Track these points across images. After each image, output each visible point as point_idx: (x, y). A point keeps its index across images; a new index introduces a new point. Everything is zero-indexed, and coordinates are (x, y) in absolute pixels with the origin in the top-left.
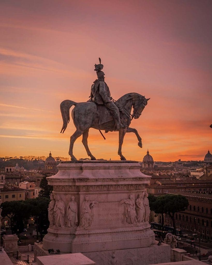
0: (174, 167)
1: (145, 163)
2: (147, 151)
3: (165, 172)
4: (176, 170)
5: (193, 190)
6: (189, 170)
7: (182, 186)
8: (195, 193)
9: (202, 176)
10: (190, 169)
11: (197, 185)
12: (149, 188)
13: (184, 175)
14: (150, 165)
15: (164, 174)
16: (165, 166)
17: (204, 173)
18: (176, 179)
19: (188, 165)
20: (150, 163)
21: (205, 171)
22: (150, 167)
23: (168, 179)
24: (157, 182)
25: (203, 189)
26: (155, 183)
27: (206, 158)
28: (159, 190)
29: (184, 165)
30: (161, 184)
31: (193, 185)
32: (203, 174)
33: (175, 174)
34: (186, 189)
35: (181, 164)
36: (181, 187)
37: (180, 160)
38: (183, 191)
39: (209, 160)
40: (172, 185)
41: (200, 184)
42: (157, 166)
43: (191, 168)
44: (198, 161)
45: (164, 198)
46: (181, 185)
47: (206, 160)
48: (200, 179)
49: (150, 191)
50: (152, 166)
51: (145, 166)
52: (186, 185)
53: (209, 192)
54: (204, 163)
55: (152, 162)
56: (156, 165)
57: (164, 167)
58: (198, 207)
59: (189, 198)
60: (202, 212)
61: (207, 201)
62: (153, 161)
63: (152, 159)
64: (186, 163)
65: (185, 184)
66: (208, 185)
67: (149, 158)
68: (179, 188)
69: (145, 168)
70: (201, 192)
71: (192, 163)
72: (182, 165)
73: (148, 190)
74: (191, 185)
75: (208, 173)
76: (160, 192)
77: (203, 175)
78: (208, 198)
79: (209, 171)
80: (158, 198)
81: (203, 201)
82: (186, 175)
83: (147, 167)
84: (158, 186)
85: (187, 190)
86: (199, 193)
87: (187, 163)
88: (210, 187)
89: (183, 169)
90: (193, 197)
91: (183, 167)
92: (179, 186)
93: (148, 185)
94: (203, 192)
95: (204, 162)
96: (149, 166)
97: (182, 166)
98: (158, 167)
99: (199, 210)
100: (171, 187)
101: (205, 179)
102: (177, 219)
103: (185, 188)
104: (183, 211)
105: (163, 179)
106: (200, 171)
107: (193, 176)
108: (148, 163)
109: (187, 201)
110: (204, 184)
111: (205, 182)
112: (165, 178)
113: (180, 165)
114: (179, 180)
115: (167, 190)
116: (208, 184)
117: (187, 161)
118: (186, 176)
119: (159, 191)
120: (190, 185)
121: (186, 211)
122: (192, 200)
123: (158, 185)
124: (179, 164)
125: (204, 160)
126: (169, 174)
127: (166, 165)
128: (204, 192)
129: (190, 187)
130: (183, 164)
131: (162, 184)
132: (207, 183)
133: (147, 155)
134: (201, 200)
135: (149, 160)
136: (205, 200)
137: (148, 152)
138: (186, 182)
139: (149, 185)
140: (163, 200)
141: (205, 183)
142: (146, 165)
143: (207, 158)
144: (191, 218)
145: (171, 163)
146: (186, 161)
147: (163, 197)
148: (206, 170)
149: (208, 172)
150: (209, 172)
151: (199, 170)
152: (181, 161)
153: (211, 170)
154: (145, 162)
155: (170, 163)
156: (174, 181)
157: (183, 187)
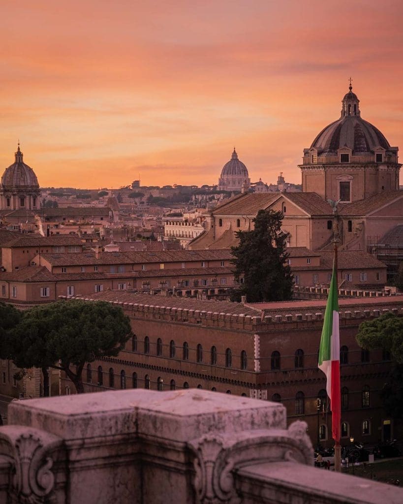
0: (110, 206)
1: (10, 194)
2: (17, 151)
3: (74, 224)
4: (116, 219)
5: (160, 286)
6: (164, 216)
7: (123, 272)
8: (163, 293)
9: (197, 238)
10: (168, 216)
11: (177, 267)
12: (8, 281)
13: (139, 236)
14: (27, 201)
15: (72, 230)
16: (86, 205)
17: (204, 226)
18: (106, 250)
19: (163, 199)
20: (25, 194)
21: (209, 220)
22: (28, 208)
23: (77, 250)
24: (37, 260)
25: (192, 281)
26: (30, 264)
27: (225, 177)
28: (42, 289)
29: (152, 201)
30: (49, 266)
31: (162, 266)
32: (201, 231)
33: (107, 231)
34: (138, 282)
35: (140, 195)
36: (118, 275)
37: (136, 184)
38: (125, 288)
39: (234, 183)
40: (91, 270)
41: (183, 266)
42: (55, 204)
43: (172, 212)
44: (200, 187)
45: (46, 313)
46: (121, 268)
47: (224, 184)
48: (190, 249)
49: (12, 291)
50: (34, 205)
51: (9, 205)
52: (136, 268)
53: (213, 291)
54: (219, 193)
55: (35, 191)
56: (53, 199)
57: (81, 206)
58: (172, 342)
59: (143, 312)
60: (184, 358)
61: (199, 320)
62: (38, 186)
63: (34, 178)
64: (156, 194)
65: (133, 264)
66: (211, 268)
67: (23, 174)
68: (112, 279)
69: (10, 210)
70: (184, 292)
71: (177, 192)
72: (144, 199)
73: (4, 287)
74: (154, 267)
75: (217, 227)
76: (48, 295)
77: (202, 235)
78: (203, 312)
79: (221, 220)
80: (26, 315)
81: (187, 320)
82: (148, 235)
83: (17, 208)
84: (39, 273)
85: (140, 285)
86: (180, 294)
87: (160, 193)
88: (217, 275)
89: (146, 215)
90: (154, 308)
91: (145, 206)
92: (112, 272)
93: (5, 270)
94: (193, 291)
95: (218, 189)
96: (22, 203)
97: (143, 203)
98: (60, 206)
99: (172, 351)
100: (84, 278)
101: (207, 249)
102: (101, 383)
103: (135, 279)
104: (112, 357)
105: (57, 251)
106: (195, 220)
107: (172, 237)
108: (19, 191)
109: (126, 323)
110: (198, 266)
111: (201, 259)
112: (66, 246)
113: (137, 200)
114: (115, 252)
115: (72, 287)
116: (211, 265)
117: (161, 187)
118: (148, 238)
119: (42, 292)
120: (149, 268)
121: (122, 356)
122: (151, 318)
123: (39, 270)
124: (133, 195)
125: (217, 183)
126: (90, 230)
127: (90, 199)
128: (196, 292)
129: (151, 275)
130: (147, 196)
131: (54, 267)
132: (208, 261)
133: (16, 163)
134: (179, 318)
135: (22, 184)
136: (193, 320)
137: (19, 155)
138: (138, 259)
139: (10, 270)
140: (43, 320)
141: (201, 262)
142: (12, 199)
143: (230, 177)
144: (149, 380)
145: (107, 194)
146: (158, 188)
147: (45, 311)
148: (212, 216)
149: (217, 223)
150: (221, 225)
151: (193, 216)
152: (141, 185)
153: (227, 218)
154: (8, 191)
155: (104, 193)
156: (97, 256)
157: (129, 275)
